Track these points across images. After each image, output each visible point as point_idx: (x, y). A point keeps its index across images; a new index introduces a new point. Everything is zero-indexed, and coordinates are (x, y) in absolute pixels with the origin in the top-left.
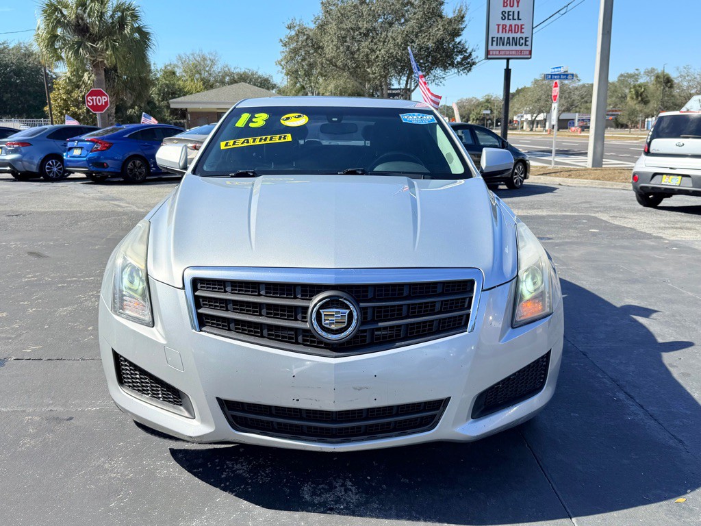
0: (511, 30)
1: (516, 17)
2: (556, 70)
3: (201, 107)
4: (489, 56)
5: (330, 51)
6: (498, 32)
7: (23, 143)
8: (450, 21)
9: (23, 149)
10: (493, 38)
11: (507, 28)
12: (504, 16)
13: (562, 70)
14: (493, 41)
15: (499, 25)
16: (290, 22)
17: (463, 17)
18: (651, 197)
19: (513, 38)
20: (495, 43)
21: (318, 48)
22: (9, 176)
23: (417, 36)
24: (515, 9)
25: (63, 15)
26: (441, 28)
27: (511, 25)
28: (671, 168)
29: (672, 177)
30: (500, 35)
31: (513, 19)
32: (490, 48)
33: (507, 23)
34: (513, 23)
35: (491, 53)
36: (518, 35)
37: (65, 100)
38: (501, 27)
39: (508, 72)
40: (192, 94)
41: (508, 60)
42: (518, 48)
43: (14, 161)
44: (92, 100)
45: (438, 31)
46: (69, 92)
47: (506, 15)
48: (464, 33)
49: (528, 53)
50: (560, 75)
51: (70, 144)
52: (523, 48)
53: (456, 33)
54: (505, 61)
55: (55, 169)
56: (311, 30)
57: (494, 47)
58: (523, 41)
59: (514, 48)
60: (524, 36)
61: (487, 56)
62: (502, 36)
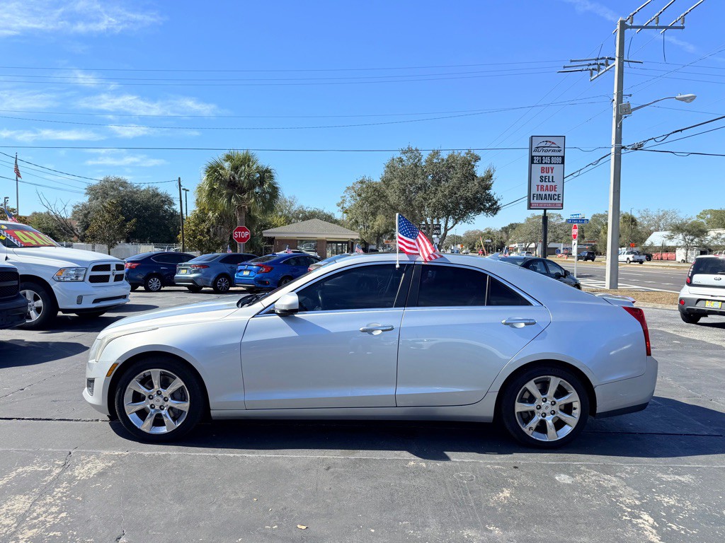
0: (547, 189)
1: (551, 180)
2: (575, 217)
3: (285, 236)
4: (532, 207)
5: (393, 198)
6: (538, 190)
7: (203, 266)
8: (483, 180)
9: (203, 270)
10: (534, 195)
11: (545, 188)
12: (542, 179)
13: (580, 217)
14: (534, 197)
15: (538, 186)
16: (361, 179)
17: (491, 176)
18: (692, 315)
19: (549, 195)
20: (535, 198)
21: (382, 196)
22: (186, 289)
23: (458, 189)
24: (550, 174)
25: (221, 175)
26: (478, 184)
27: (547, 186)
28: (712, 296)
29: (713, 302)
30: (539, 192)
31: (549, 181)
32: (532, 201)
33: (544, 184)
34: (549, 184)
35: (533, 205)
36: (553, 193)
37: (194, 231)
38: (540, 187)
39: (545, 218)
40: (277, 227)
41: (545, 210)
42: (553, 201)
43: (194, 278)
44: (238, 234)
45: (473, 186)
46: (196, 225)
47: (544, 179)
48: (493, 187)
49: (560, 205)
50: (578, 220)
51: (240, 268)
52: (557, 201)
53: (488, 187)
54: (543, 210)
55: (224, 285)
56: (376, 183)
57: (534, 201)
58: (557, 197)
59: (550, 201)
60: (557, 193)
61: (530, 207)
62: (541, 193)
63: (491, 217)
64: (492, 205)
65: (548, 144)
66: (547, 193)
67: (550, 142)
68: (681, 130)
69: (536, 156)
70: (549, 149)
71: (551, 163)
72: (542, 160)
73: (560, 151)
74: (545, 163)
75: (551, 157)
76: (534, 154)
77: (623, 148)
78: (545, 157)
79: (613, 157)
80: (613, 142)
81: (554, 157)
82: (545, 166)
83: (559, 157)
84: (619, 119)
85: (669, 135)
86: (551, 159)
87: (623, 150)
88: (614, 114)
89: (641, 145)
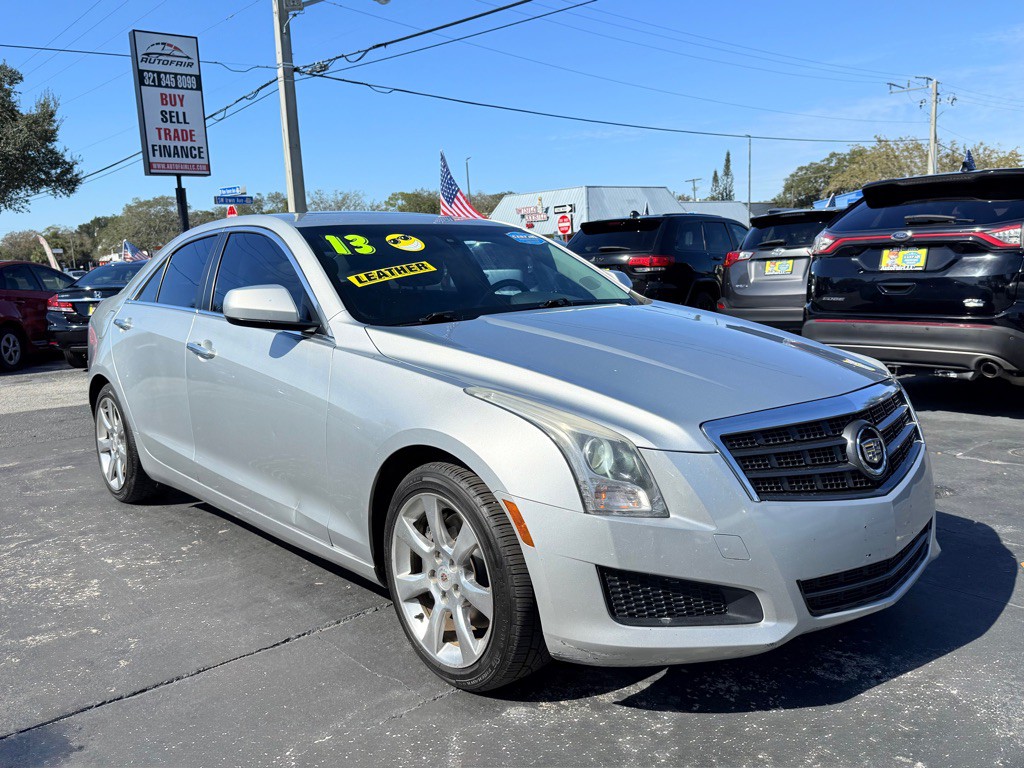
0: (176, 137)
1: (181, 120)
2: (229, 191)
4: (152, 171)
6: (160, 138)
8: (36, 122)
10: (153, 146)
11: (172, 134)
12: (165, 117)
13: (238, 192)
14: (154, 150)
15: (159, 129)
17: (52, 115)
19: (182, 147)
20: (157, 153)
24: (178, 108)
26: (25, 129)
27: (176, 131)
30: (163, 142)
31: (178, 122)
32: (152, 159)
33: (168, 125)
34: (179, 127)
35: (155, 166)
36: (188, 144)
38: (162, 132)
39: (181, 193)
41: (179, 177)
42: (190, 160)
45: (17, 132)
47: (168, 116)
48: (60, 134)
49: (205, 168)
50: (234, 198)
52: (197, 161)
53: (50, 136)
54: (175, 177)
57: (156, 159)
58: (196, 152)
59: (185, 160)
60: (196, 145)
61: (149, 170)
62: (167, 143)
63: (64, 197)
64: (64, 173)
65: (168, 50)
66: (179, 144)
67: (171, 46)
68: (385, 45)
69: (148, 71)
70: (170, 59)
71: (177, 87)
72: (160, 80)
73: (190, 65)
74: (167, 86)
75: (176, 75)
76: (143, 66)
77: (296, 70)
78: (165, 73)
79: (281, 85)
80: (279, 59)
81: (182, 75)
82: (167, 91)
83: (191, 76)
84: (283, 18)
85: (367, 51)
86: (175, 78)
87: (296, 74)
88: (275, 8)
89: (325, 68)
